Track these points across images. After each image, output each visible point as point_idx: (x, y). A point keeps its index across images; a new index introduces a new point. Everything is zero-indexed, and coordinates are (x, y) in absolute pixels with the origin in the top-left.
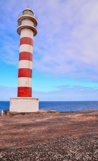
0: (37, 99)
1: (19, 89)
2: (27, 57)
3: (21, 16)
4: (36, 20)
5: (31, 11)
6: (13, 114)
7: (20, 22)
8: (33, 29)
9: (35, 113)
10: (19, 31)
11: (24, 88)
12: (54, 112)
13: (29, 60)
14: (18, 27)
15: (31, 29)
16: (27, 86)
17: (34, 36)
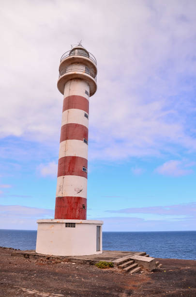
0: (70, 224)
15: (71, 79)
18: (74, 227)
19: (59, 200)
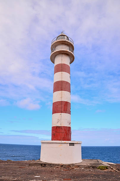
4: (72, 44)
18: (74, 145)
19: (58, 128)
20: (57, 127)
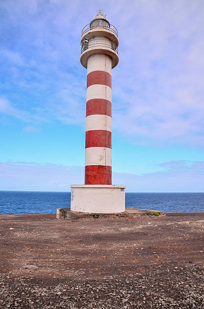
0: (122, 189)
1: (88, 169)
2: (100, 108)
3: (87, 33)
4: (116, 36)
5: (105, 20)
6: (77, 217)
7: (85, 43)
8: (111, 55)
9: (117, 215)
10: (84, 61)
11: (97, 167)
12: (155, 214)
13: (106, 114)
14: (82, 54)
15: (106, 55)
16: (102, 163)
17: (113, 68)
19: (100, 168)
20: (100, 166)
